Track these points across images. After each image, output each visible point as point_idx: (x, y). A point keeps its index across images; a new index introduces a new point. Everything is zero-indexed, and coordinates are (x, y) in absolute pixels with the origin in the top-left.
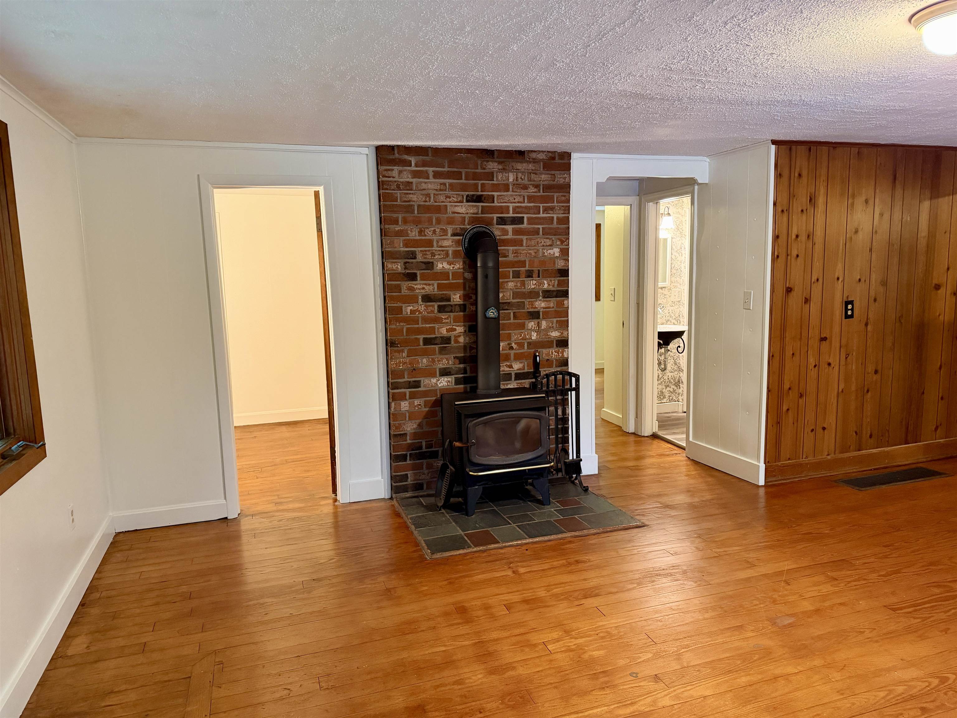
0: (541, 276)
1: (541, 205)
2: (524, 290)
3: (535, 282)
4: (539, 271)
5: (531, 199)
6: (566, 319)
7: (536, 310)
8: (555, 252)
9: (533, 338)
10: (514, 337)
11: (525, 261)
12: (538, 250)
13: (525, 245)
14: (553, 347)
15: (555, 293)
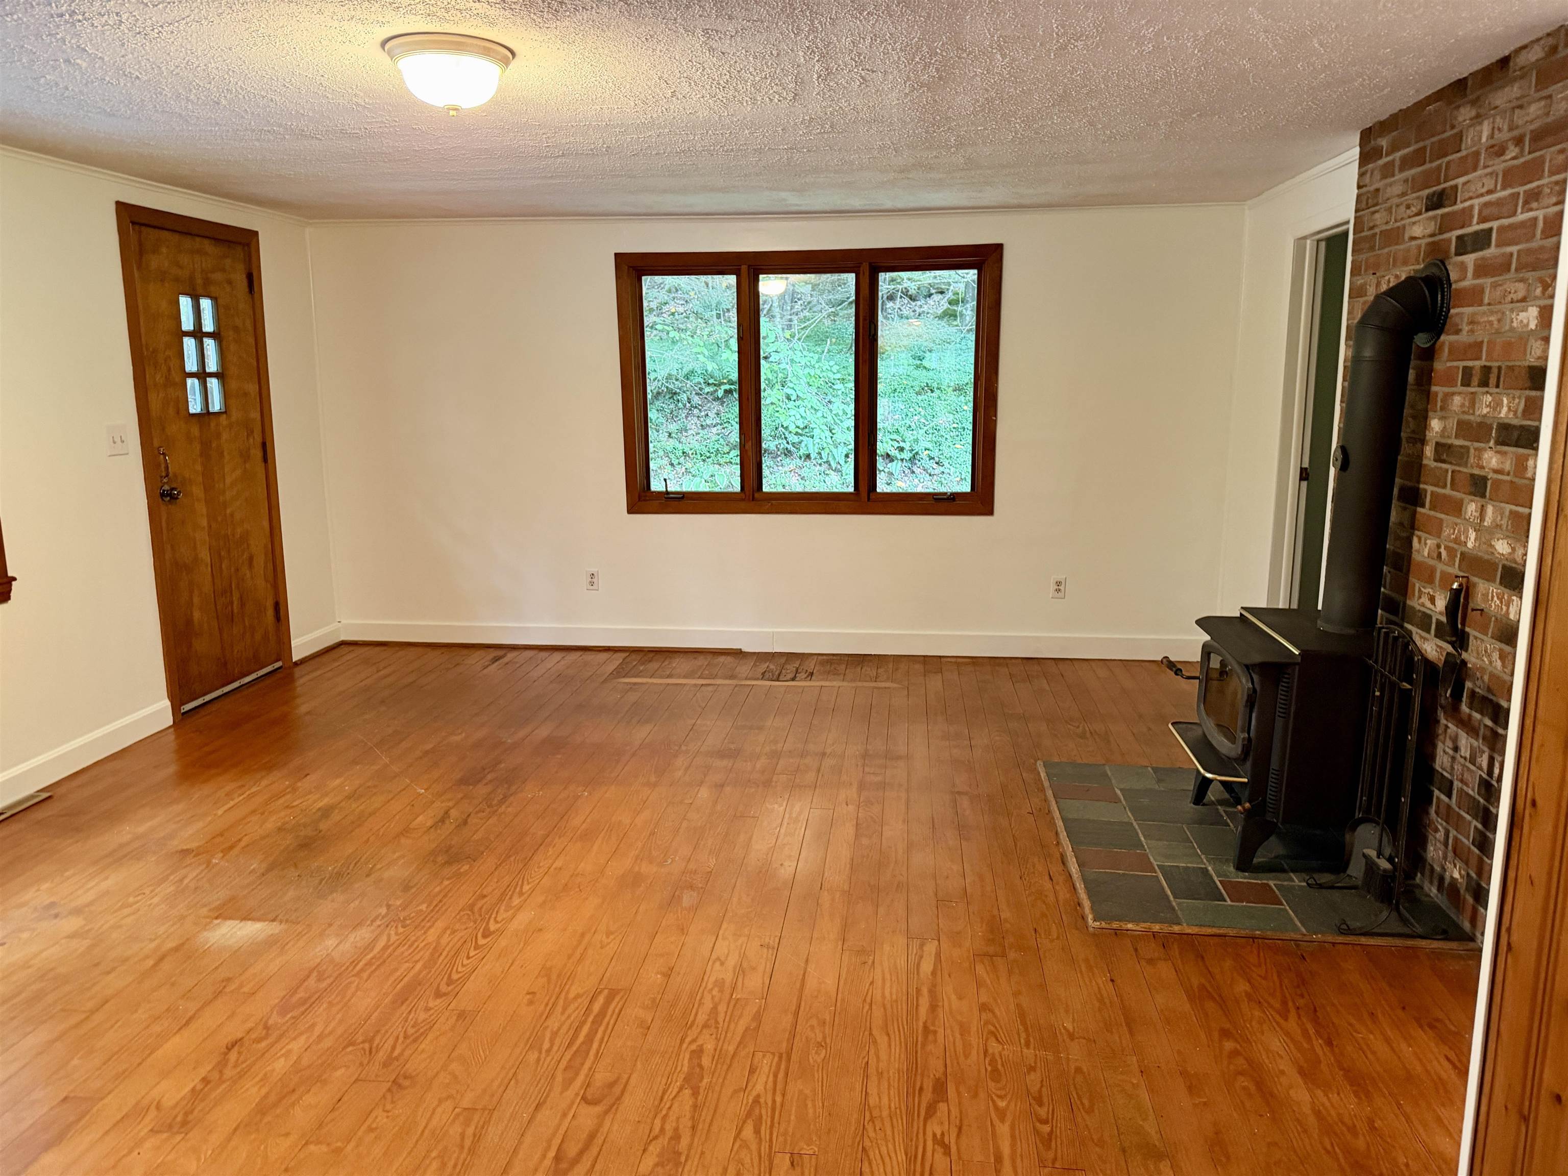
0: (1501, 386)
1: (1521, 189)
2: (1472, 418)
3: (1489, 398)
4: (1499, 368)
5: (1509, 178)
6: (1526, 510)
7: (1482, 473)
8: (1531, 319)
9: (1470, 545)
10: (1446, 532)
11: (1482, 342)
12: (1503, 313)
13: (1486, 301)
14: (1494, 581)
15: (1515, 434)
